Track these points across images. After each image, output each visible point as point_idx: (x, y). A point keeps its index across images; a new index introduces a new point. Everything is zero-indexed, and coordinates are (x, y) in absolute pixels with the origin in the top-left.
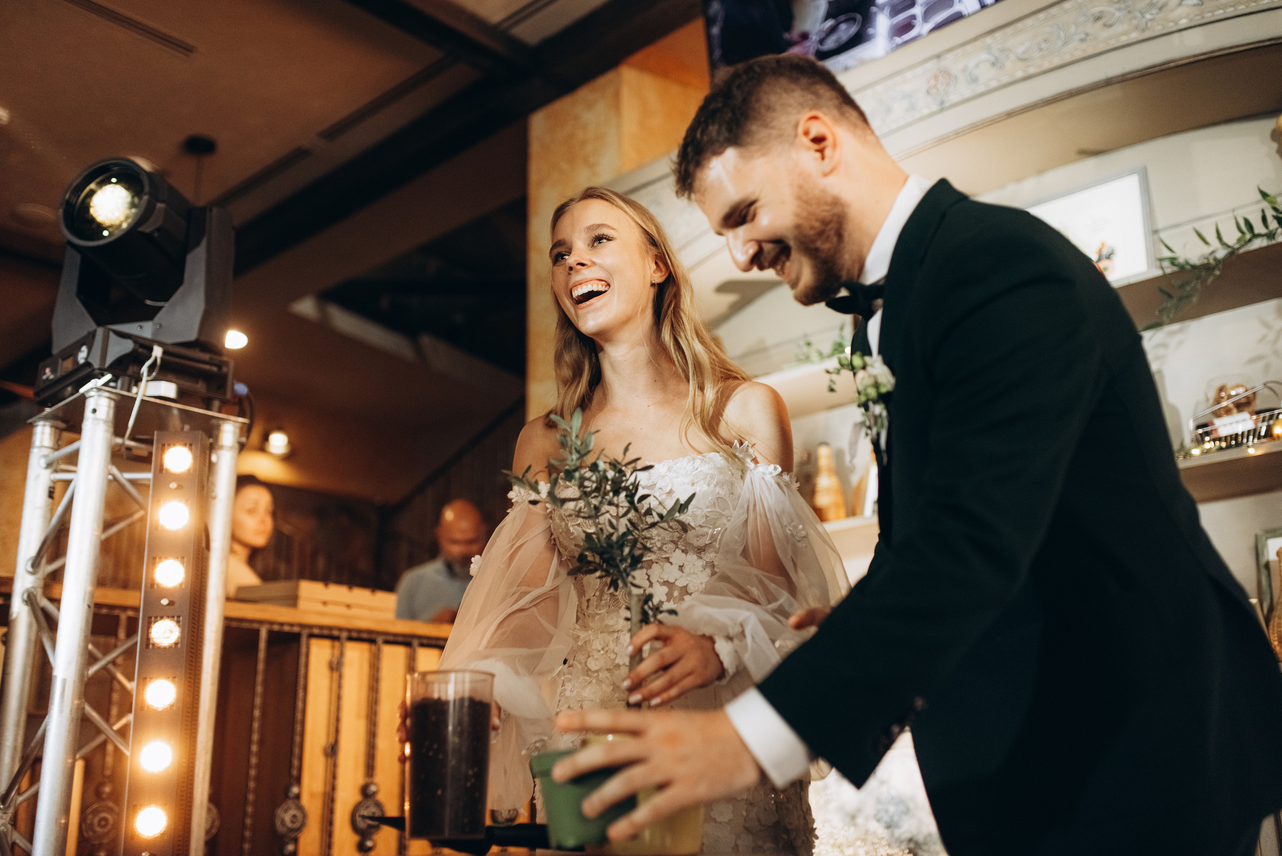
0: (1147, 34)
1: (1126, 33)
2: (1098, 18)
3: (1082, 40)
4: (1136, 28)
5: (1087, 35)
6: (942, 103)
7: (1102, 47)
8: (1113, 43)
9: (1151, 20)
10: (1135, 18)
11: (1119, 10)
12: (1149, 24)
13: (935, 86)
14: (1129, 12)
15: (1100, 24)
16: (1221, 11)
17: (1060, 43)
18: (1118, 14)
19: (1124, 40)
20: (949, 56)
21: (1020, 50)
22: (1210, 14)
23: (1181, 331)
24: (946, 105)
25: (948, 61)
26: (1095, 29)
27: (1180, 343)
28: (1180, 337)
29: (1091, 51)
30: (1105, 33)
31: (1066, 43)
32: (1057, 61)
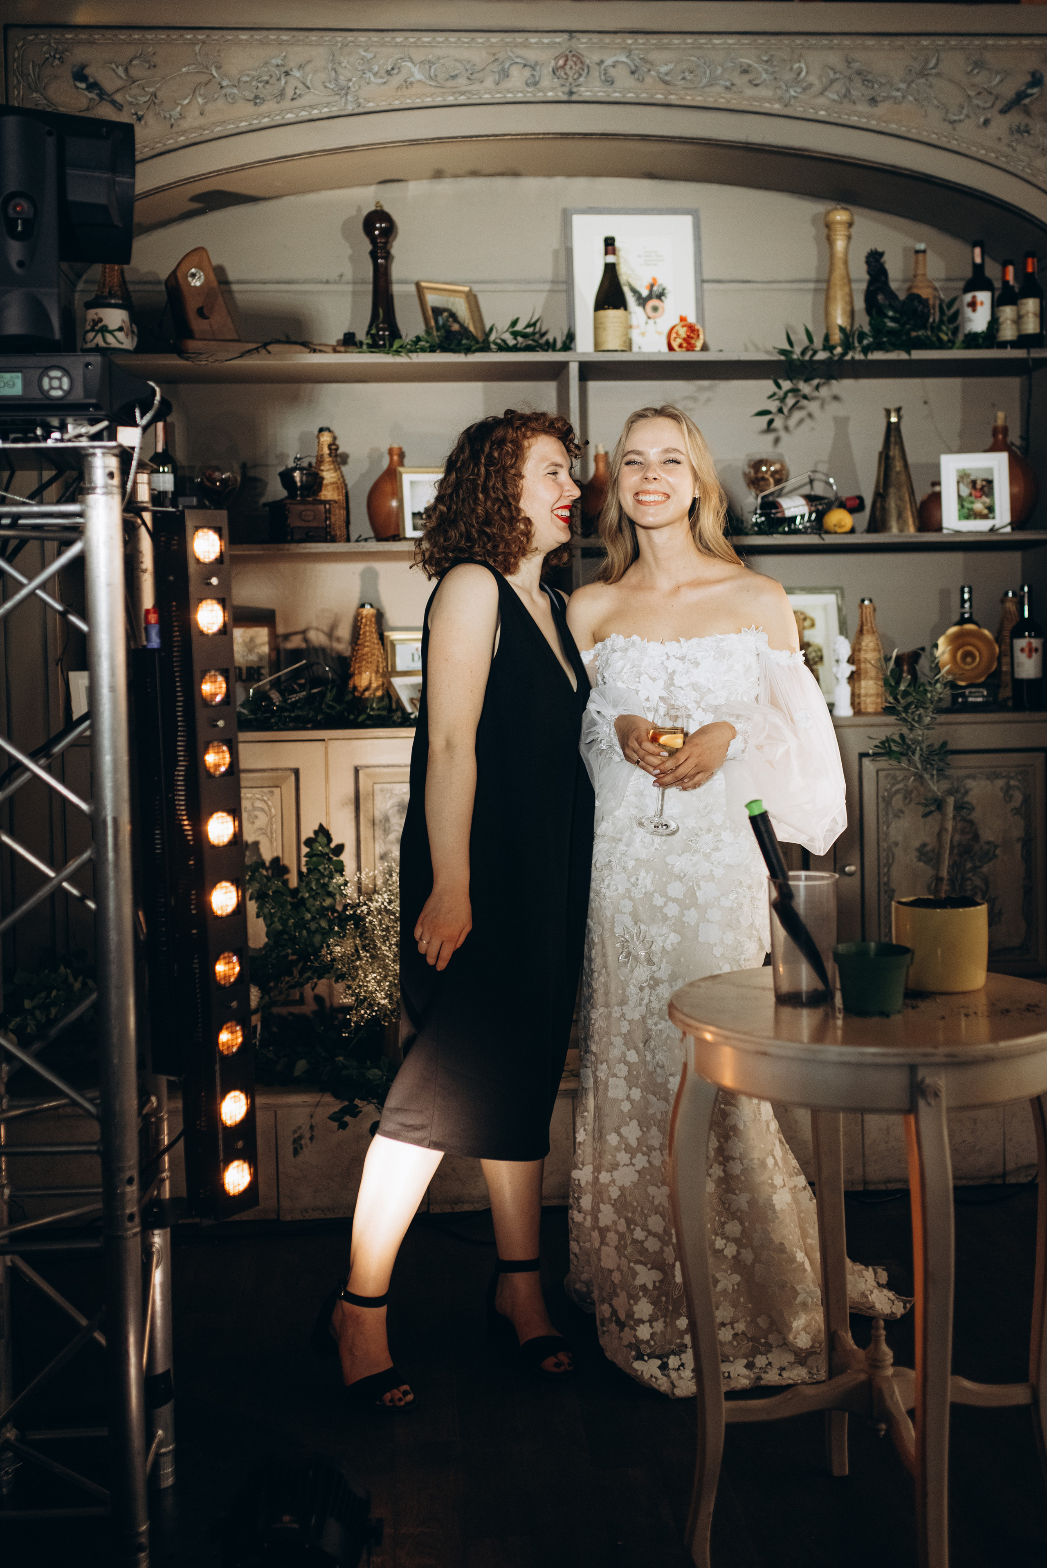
0: (788, 111)
1: (769, 101)
2: (745, 71)
3: (727, 88)
4: (780, 99)
5: (733, 84)
6: (571, 93)
7: (744, 105)
8: (756, 106)
9: (795, 97)
10: (780, 88)
11: (766, 71)
12: (792, 101)
13: (563, 67)
14: (775, 79)
15: (746, 78)
16: (856, 118)
17: (705, 81)
18: (764, 76)
19: (767, 107)
20: (584, 38)
21: (664, 69)
22: (846, 117)
23: (710, 388)
24: (575, 98)
25: (582, 43)
26: (741, 81)
27: (709, 400)
28: (708, 394)
29: (734, 104)
30: (750, 92)
31: (710, 85)
32: (699, 100)
